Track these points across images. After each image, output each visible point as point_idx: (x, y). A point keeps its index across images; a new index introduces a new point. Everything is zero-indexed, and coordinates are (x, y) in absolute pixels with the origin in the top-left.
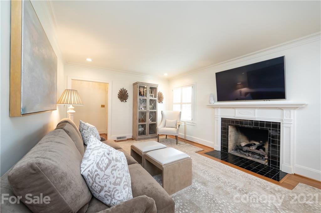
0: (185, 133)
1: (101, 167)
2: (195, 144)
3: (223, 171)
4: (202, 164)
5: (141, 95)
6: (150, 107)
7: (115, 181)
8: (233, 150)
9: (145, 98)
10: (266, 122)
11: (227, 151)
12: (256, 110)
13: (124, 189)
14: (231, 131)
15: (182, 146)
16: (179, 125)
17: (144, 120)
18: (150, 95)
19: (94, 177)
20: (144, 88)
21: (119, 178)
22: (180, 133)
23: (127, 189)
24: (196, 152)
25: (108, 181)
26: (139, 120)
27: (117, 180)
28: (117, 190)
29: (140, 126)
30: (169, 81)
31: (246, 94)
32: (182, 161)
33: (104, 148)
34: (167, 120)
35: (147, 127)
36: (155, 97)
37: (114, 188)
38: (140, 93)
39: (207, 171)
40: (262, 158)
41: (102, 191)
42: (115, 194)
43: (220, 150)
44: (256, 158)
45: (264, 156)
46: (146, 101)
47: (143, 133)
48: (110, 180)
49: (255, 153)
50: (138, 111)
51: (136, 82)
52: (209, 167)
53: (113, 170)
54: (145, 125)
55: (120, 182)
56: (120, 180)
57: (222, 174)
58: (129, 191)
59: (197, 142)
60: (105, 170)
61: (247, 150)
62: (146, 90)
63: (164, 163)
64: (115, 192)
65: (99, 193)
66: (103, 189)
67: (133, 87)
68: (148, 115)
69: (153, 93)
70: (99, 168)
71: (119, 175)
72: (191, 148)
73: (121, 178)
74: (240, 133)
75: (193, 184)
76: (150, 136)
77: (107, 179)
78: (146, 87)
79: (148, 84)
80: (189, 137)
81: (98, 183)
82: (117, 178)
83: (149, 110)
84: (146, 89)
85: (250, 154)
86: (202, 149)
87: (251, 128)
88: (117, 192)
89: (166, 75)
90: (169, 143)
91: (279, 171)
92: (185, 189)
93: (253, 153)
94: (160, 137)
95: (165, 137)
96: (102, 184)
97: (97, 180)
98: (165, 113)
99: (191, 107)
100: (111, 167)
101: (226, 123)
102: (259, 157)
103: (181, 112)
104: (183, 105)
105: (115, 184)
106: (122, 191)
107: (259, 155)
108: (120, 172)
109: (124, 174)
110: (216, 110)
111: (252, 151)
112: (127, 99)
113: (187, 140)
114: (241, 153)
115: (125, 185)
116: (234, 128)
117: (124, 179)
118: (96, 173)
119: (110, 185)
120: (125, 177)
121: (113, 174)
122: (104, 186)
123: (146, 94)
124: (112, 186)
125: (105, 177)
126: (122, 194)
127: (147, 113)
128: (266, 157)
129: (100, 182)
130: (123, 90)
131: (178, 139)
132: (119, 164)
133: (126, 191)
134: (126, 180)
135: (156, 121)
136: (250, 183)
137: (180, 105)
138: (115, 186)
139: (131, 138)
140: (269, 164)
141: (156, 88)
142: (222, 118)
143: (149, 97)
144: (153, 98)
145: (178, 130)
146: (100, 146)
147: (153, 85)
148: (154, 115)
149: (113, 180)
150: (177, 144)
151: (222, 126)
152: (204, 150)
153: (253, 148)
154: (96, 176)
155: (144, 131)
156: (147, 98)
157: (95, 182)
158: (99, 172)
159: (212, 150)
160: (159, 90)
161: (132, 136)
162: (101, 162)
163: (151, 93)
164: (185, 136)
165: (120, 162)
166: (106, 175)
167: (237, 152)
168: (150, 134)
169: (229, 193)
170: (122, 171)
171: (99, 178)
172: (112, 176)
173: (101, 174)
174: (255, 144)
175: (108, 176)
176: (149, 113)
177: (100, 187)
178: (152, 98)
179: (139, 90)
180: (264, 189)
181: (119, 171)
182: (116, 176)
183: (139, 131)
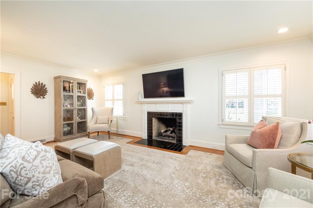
0: (117, 128)
1: (28, 159)
2: (126, 137)
3: (147, 153)
4: (131, 152)
5: (66, 91)
6: (79, 104)
7: (45, 170)
8: (156, 137)
9: (71, 94)
10: (175, 113)
11: (152, 138)
12: (170, 105)
13: (54, 176)
14: (155, 122)
15: (115, 140)
16: (111, 121)
17: (70, 119)
18: (78, 91)
19: (19, 171)
20: (70, 83)
21: (49, 167)
22: (112, 129)
23: (57, 176)
24: (127, 143)
25: (36, 171)
26: (64, 119)
27: (47, 169)
28: (46, 178)
29: (66, 125)
30: (100, 77)
31: (167, 92)
32: (112, 150)
33: (28, 145)
34: (98, 116)
35: (75, 126)
36: (84, 93)
37: (43, 177)
38: (64, 89)
39: (134, 156)
40: (174, 139)
41: (29, 182)
42: (45, 182)
43: (147, 138)
44: (170, 140)
45: (175, 137)
46: (73, 97)
47: (70, 133)
48: (38, 170)
49: (170, 136)
50: (63, 108)
51: (59, 75)
52: (137, 152)
53: (42, 160)
54: (72, 124)
55: (50, 171)
56: (50, 169)
57: (146, 155)
58: (60, 178)
59: (128, 135)
60: (33, 161)
61: (165, 135)
62: (72, 86)
63: (95, 154)
64: (44, 180)
65: (25, 185)
66: (30, 180)
67: (55, 81)
68: (75, 112)
69: (81, 89)
70: (26, 161)
71: (48, 165)
72: (123, 140)
73: (51, 167)
74: (161, 123)
75: (123, 167)
76: (78, 135)
77: (35, 170)
78: (72, 82)
79: (75, 79)
80: (121, 131)
81: (23, 175)
82: (47, 167)
83: (77, 107)
84: (72, 84)
85: (167, 138)
86: (132, 140)
87: (167, 118)
88: (47, 180)
89: (96, 71)
90: (101, 139)
91: (182, 145)
92: (116, 173)
93: (169, 136)
94: (91, 135)
95: (97, 134)
96: (30, 175)
97: (23, 173)
98: (96, 109)
99: (122, 103)
100: (40, 157)
101: (151, 115)
102: (172, 139)
103: (113, 108)
104: (115, 102)
105: (44, 173)
106: (52, 178)
107: (172, 137)
108: (50, 161)
109: (53, 163)
110: (143, 105)
111: (168, 135)
112: (46, 95)
113: (119, 134)
114: (162, 138)
115: (55, 173)
116: (157, 119)
117: (54, 168)
118: (22, 166)
119: (39, 175)
120: (55, 165)
121: (42, 164)
122: (31, 177)
123: (72, 89)
124: (41, 175)
125: (33, 168)
126: (52, 181)
127: (74, 111)
128: (176, 138)
129: (27, 174)
130: (39, 84)
131: (111, 134)
132: (48, 155)
133: (56, 178)
134: (56, 168)
135: (85, 119)
136: (164, 157)
137: (112, 101)
138: (45, 175)
139: (53, 140)
140: (177, 142)
141: (85, 84)
142: (148, 112)
143: (76, 93)
144: (82, 95)
145: (110, 125)
146: (21, 144)
147: (81, 80)
148: (83, 113)
149: (42, 170)
150: (109, 139)
151: (148, 118)
152: (134, 140)
153: (169, 133)
154: (21, 169)
155: (70, 130)
156: (73, 94)
157: (21, 175)
158: (26, 164)
159: (141, 139)
160: (88, 86)
161: (55, 138)
162: (28, 155)
163: (79, 89)
164: (117, 131)
165: (49, 152)
166: (34, 166)
167: (159, 138)
168: (78, 133)
169: (149, 167)
170: (51, 160)
171: (25, 171)
172: (40, 166)
173: (28, 166)
174: (170, 130)
175: (36, 166)
176: (76, 111)
177: (26, 179)
178: (80, 94)
179: (63, 85)
180: (171, 158)
181: (48, 160)
182: (46, 165)
183: (64, 132)
